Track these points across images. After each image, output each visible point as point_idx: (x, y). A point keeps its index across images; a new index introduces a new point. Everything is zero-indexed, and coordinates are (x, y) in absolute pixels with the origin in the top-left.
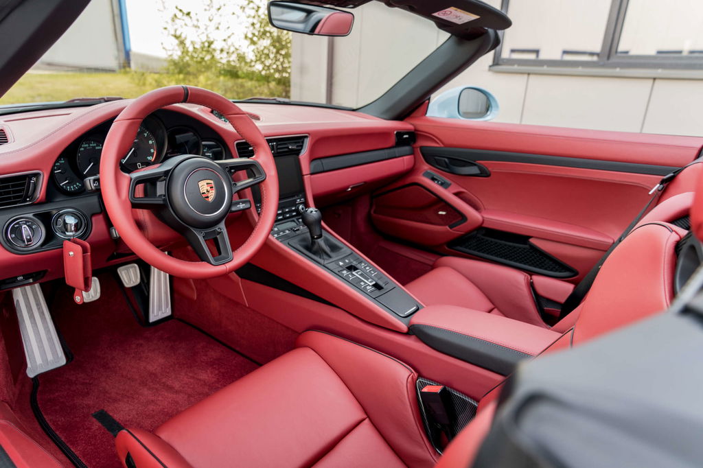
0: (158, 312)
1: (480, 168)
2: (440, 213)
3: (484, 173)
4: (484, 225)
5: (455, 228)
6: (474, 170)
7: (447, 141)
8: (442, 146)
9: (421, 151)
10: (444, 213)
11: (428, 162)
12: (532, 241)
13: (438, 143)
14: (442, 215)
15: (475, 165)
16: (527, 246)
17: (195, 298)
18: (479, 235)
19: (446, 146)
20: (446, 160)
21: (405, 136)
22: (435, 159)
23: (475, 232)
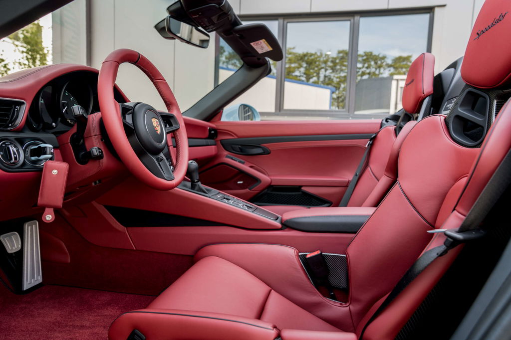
0: (31, 280)
1: (263, 149)
2: (239, 182)
3: (266, 152)
4: (272, 184)
5: (253, 189)
6: (260, 151)
7: (239, 134)
8: (236, 137)
9: (221, 142)
10: (241, 182)
11: (226, 150)
12: (303, 188)
13: (233, 136)
14: (240, 184)
15: (260, 147)
16: (300, 193)
17: (69, 261)
18: (269, 192)
19: (239, 137)
20: (240, 146)
21: (212, 132)
22: (232, 147)
23: (266, 190)
